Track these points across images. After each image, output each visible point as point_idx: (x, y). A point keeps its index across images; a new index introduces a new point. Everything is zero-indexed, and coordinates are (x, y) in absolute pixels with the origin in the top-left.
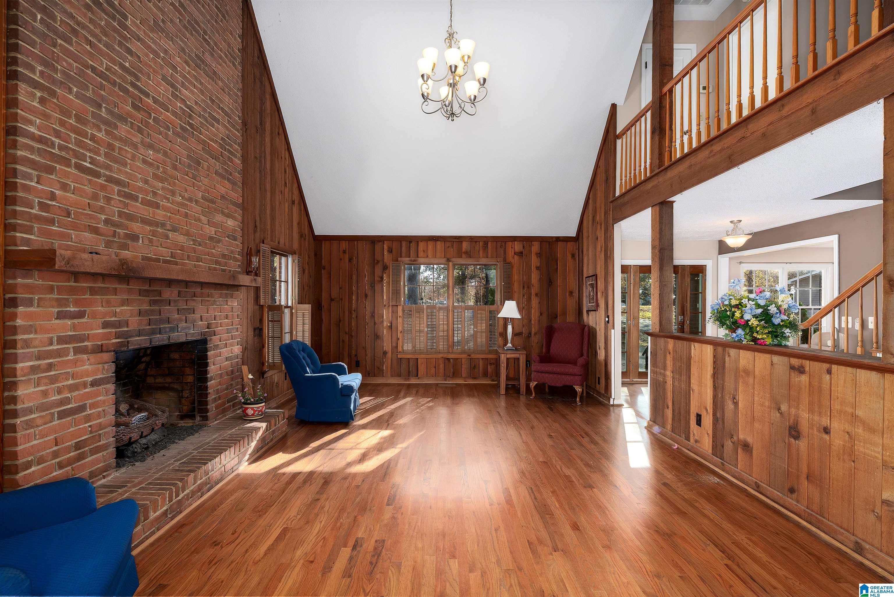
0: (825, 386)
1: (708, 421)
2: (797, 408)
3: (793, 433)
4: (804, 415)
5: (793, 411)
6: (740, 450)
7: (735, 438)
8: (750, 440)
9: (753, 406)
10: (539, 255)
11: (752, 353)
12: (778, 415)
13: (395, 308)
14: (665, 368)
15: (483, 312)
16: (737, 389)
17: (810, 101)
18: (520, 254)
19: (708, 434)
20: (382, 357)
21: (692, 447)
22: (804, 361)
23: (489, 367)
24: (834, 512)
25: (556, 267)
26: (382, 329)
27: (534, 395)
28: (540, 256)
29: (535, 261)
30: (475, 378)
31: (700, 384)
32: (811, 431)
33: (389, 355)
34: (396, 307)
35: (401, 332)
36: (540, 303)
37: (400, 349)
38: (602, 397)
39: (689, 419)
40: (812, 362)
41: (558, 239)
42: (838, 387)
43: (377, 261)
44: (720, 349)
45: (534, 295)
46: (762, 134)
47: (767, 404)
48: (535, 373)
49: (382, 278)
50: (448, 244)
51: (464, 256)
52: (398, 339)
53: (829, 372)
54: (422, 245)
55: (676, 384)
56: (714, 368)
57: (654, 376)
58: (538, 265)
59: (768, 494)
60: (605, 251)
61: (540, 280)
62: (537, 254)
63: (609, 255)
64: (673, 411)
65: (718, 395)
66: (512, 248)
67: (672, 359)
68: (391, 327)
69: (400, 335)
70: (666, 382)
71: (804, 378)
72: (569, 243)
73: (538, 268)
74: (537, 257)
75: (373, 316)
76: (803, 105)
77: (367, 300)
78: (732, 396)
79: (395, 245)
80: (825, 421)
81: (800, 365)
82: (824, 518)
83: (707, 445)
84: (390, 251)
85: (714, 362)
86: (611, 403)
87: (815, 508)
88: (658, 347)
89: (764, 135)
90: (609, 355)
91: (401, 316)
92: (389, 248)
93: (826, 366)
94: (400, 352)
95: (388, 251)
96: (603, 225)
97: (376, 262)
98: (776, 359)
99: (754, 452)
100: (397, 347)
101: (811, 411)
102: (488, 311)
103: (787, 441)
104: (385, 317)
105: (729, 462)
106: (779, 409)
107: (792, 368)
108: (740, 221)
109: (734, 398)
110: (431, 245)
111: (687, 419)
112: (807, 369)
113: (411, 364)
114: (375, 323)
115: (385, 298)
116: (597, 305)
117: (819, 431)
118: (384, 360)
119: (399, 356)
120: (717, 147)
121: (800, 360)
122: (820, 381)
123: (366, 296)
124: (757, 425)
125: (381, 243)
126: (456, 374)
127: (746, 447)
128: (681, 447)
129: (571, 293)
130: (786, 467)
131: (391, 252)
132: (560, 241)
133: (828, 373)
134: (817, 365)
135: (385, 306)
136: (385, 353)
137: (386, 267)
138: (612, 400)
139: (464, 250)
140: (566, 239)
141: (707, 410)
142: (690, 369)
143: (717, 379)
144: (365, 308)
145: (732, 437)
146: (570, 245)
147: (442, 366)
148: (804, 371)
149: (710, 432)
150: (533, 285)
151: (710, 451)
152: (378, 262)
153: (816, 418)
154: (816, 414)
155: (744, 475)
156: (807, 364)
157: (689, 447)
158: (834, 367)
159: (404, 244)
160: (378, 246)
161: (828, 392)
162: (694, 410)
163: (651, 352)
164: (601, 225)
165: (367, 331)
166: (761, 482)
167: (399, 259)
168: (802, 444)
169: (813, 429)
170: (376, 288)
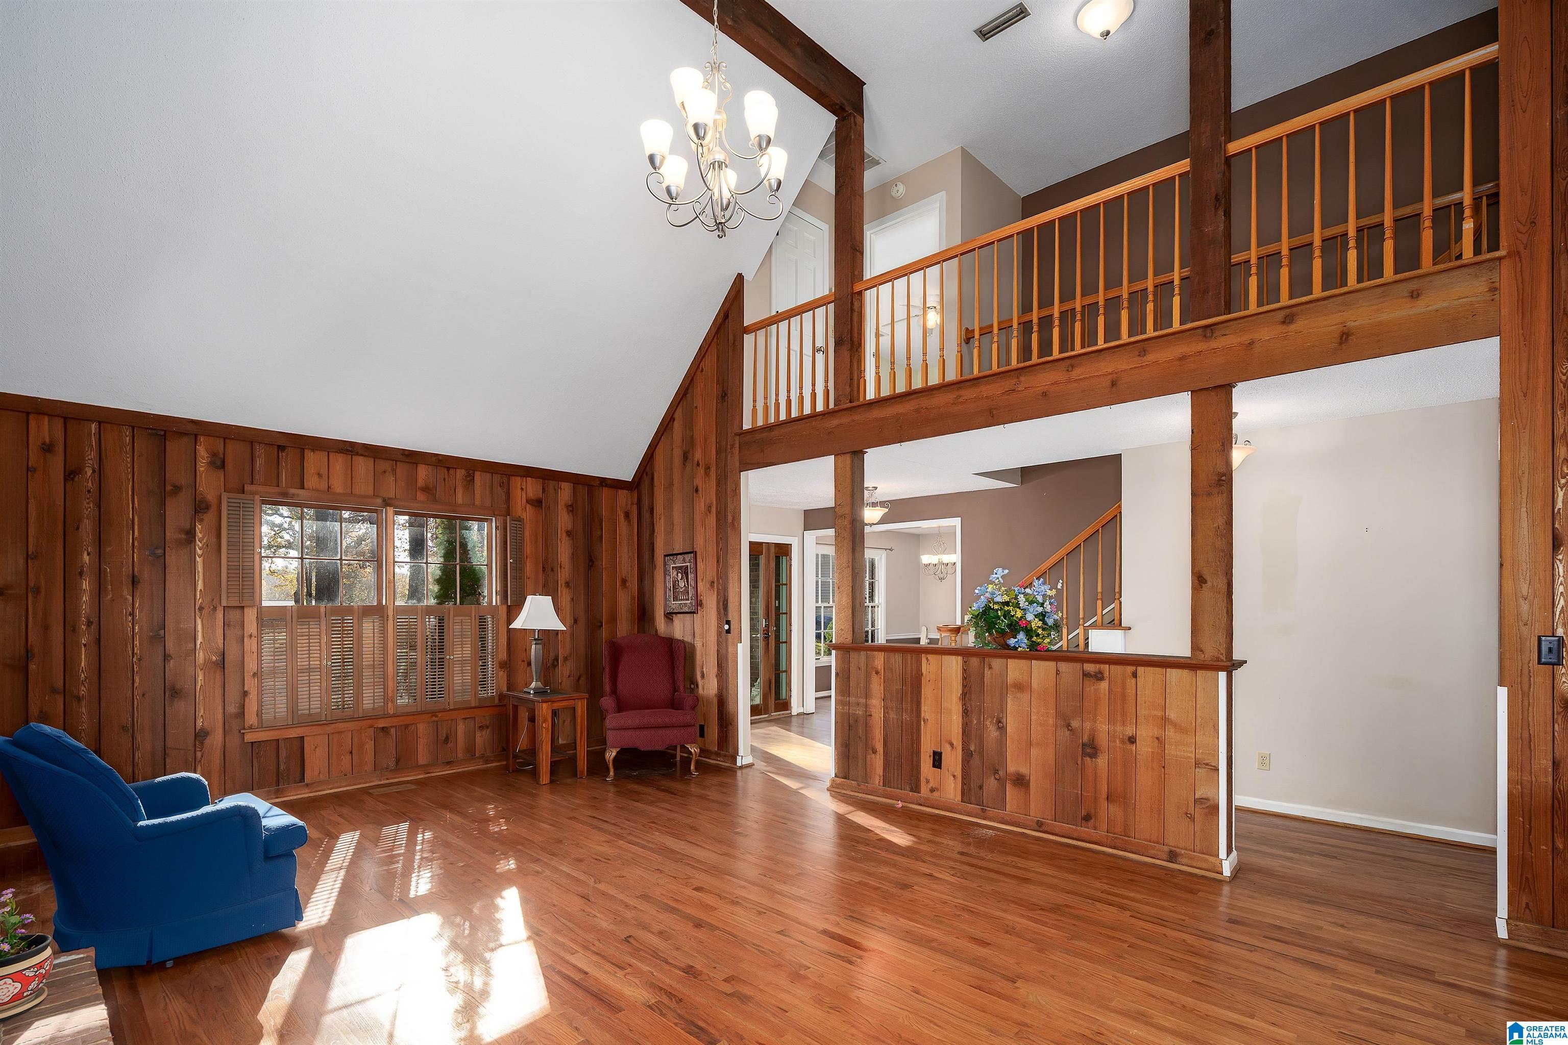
0: (1130, 691)
1: (953, 760)
2: (1094, 721)
3: (1088, 750)
4: (1103, 727)
5: (1088, 725)
6: (1009, 787)
7: (1001, 773)
8: (1024, 770)
9: (1029, 728)
10: (571, 508)
11: (1028, 662)
12: (1068, 733)
13: (234, 615)
14: (867, 695)
15: (467, 620)
16: (1004, 709)
17: (1110, 370)
18: (537, 503)
19: (954, 776)
20: (191, 747)
21: (927, 799)
22: (1102, 666)
23: (478, 734)
24: (1142, 826)
25: (599, 533)
26: (191, 670)
27: (612, 773)
28: (572, 511)
29: (564, 520)
30: (448, 763)
31: (939, 709)
32: (1111, 744)
33: (216, 739)
34: (238, 612)
35: (254, 675)
36: (572, 599)
37: (251, 718)
38: (713, 757)
39: (919, 762)
40: (1112, 667)
41: (604, 482)
42: (1145, 691)
43: (175, 486)
44: (974, 661)
45: (563, 585)
46: (1043, 393)
47: (1051, 721)
48: (615, 732)
49: (190, 535)
50: (383, 465)
51: (421, 496)
52: (245, 694)
53: (1135, 675)
54: (313, 460)
55: (893, 715)
56: (964, 686)
57: (843, 709)
58: (570, 527)
59: (1057, 830)
60: (718, 513)
61: (574, 557)
62: (568, 506)
63: (730, 520)
64: (886, 754)
65: (971, 722)
66: (522, 489)
67: (882, 680)
68: (222, 664)
69: (251, 684)
70: (871, 715)
71: (1104, 685)
72: (620, 491)
73: (569, 533)
74: (568, 513)
75: (157, 636)
76: (1100, 373)
77: (137, 594)
78: (995, 719)
79: (234, 451)
80: (1129, 731)
81: (1097, 671)
82: (1129, 837)
83: (951, 790)
84: (219, 463)
85: (964, 679)
86: (739, 764)
87: (1119, 829)
88: (852, 665)
89: (1044, 394)
90: (730, 686)
91: (255, 633)
92: (214, 455)
93: (1130, 669)
94: (251, 727)
95: (212, 464)
96: (713, 469)
97: (169, 488)
98: (1063, 666)
99: (1032, 785)
100: (241, 714)
101: (1111, 720)
102: (477, 618)
103: (1079, 762)
104: (200, 640)
105: (991, 805)
106: (1068, 726)
107: (1086, 675)
108: (876, 488)
109: (1000, 722)
110: (339, 462)
111: (915, 763)
112: (1106, 674)
113: (283, 753)
114: (166, 657)
115: (200, 586)
116: (699, 604)
117: (1123, 742)
118: (199, 754)
119: (249, 738)
120: (968, 393)
121: (1098, 666)
122: (1124, 687)
123: (134, 582)
124: (1034, 752)
125: (185, 440)
126: (403, 761)
127: (1021, 781)
128: (906, 804)
129: (624, 581)
130: (1080, 792)
131: (223, 465)
132: (606, 486)
133: (1134, 677)
134: (1119, 669)
135: (201, 608)
136: (201, 736)
137: (203, 506)
138: (739, 759)
139: (420, 483)
140: (617, 484)
141: (952, 745)
142: (919, 693)
143: (970, 700)
144: (132, 614)
145: (996, 772)
146: (623, 495)
147: (370, 746)
148: (1103, 677)
149: (959, 773)
150: (561, 567)
151: (959, 798)
152: (177, 489)
153: (1119, 728)
154: (1118, 724)
155: (1019, 817)
156: (1105, 668)
157: (922, 801)
158: (1141, 670)
159: (260, 451)
160: (175, 449)
161: (1134, 698)
162: (927, 749)
163: (837, 674)
164: (708, 468)
165: (137, 679)
166: (1043, 819)
167: (248, 488)
168: (1102, 761)
169: (1115, 742)
170: (171, 558)
